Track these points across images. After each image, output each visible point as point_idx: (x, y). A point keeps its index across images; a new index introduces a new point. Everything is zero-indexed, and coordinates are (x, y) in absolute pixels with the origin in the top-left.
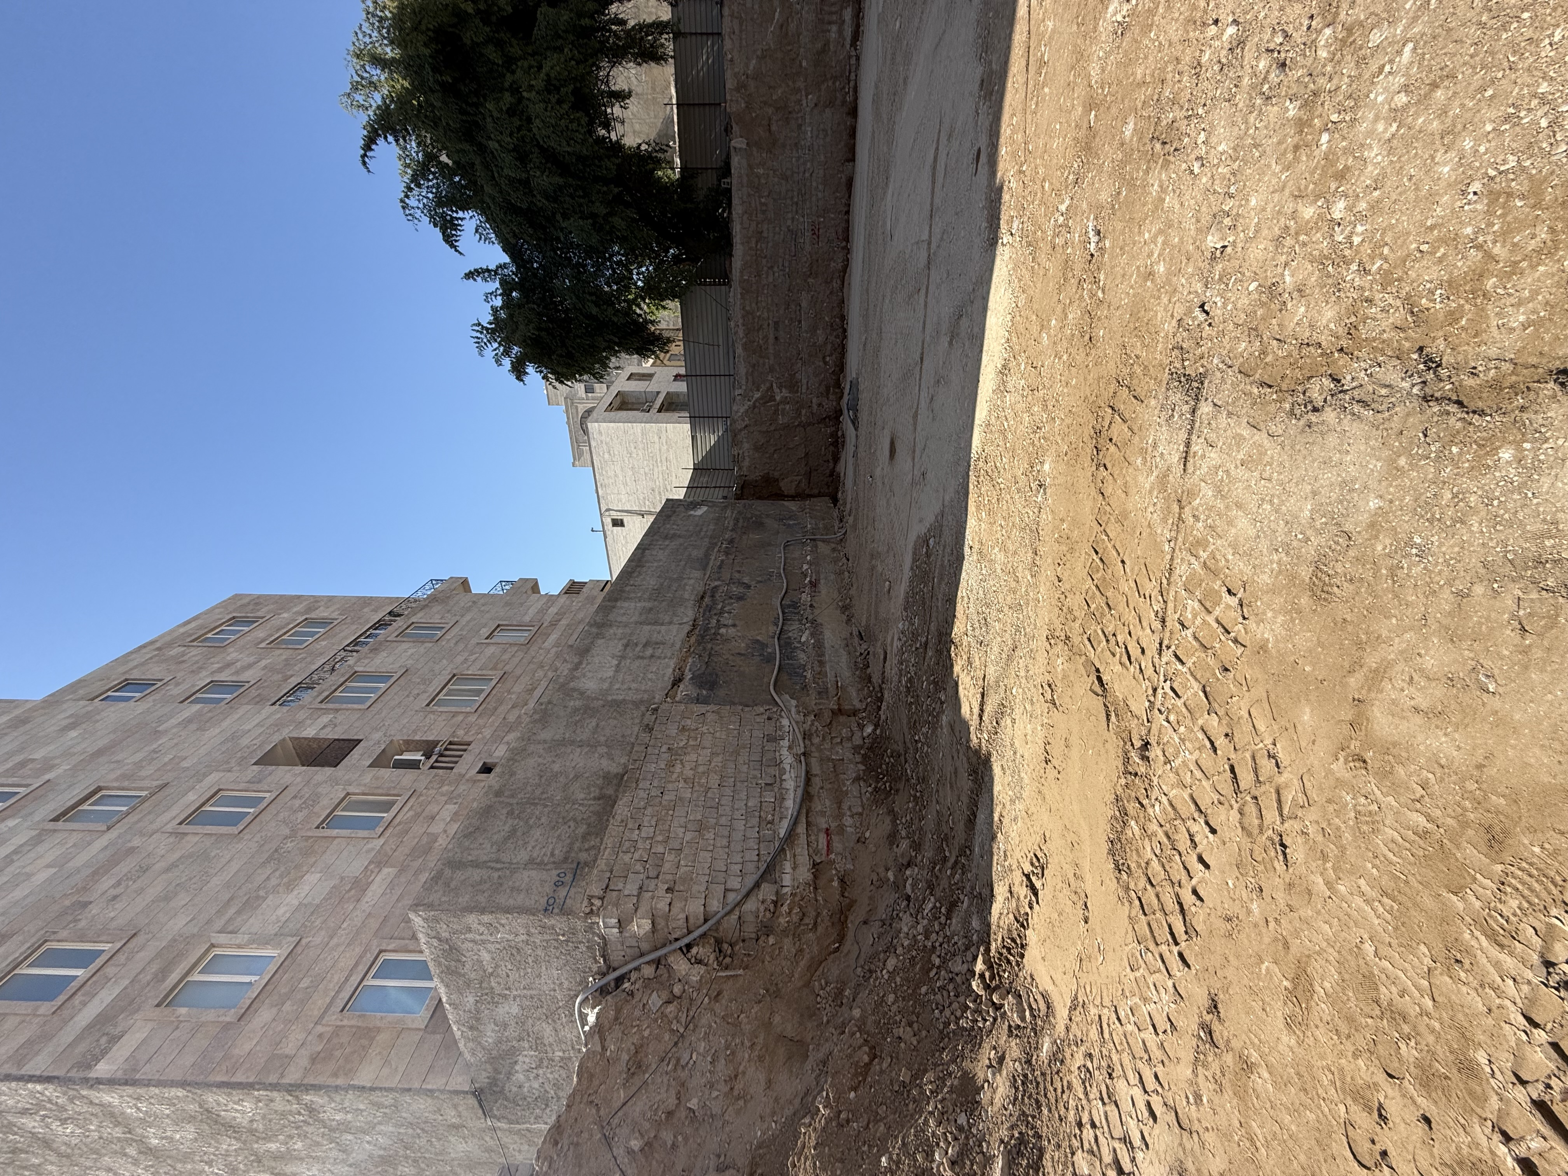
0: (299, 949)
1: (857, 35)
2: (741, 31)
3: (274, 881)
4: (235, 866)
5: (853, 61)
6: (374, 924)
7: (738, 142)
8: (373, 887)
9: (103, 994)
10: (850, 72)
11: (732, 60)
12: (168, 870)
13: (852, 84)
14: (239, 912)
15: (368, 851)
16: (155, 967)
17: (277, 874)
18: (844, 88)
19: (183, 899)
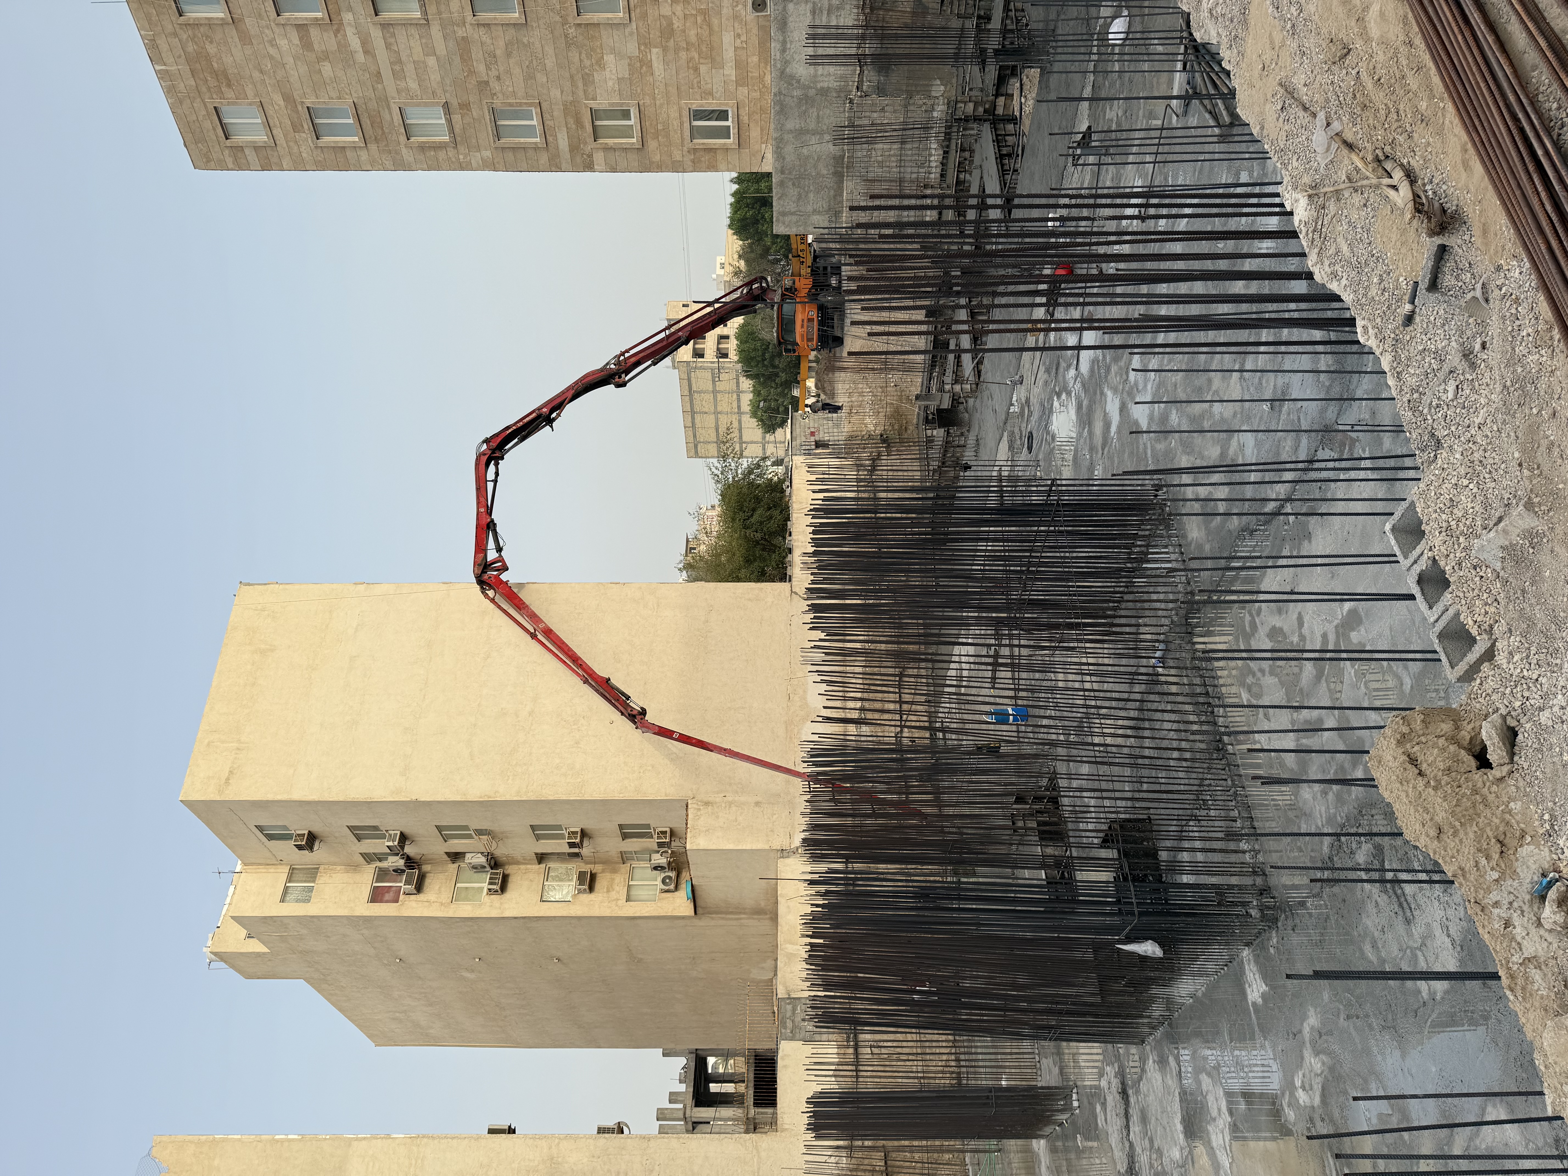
0: (642, 108)
3: (587, 63)
4: (550, 50)
6: (673, 90)
8: (655, 64)
9: (559, 136)
12: (509, 55)
14: (585, 85)
15: (631, 34)
16: (571, 121)
17: (583, 55)
19: (541, 78)
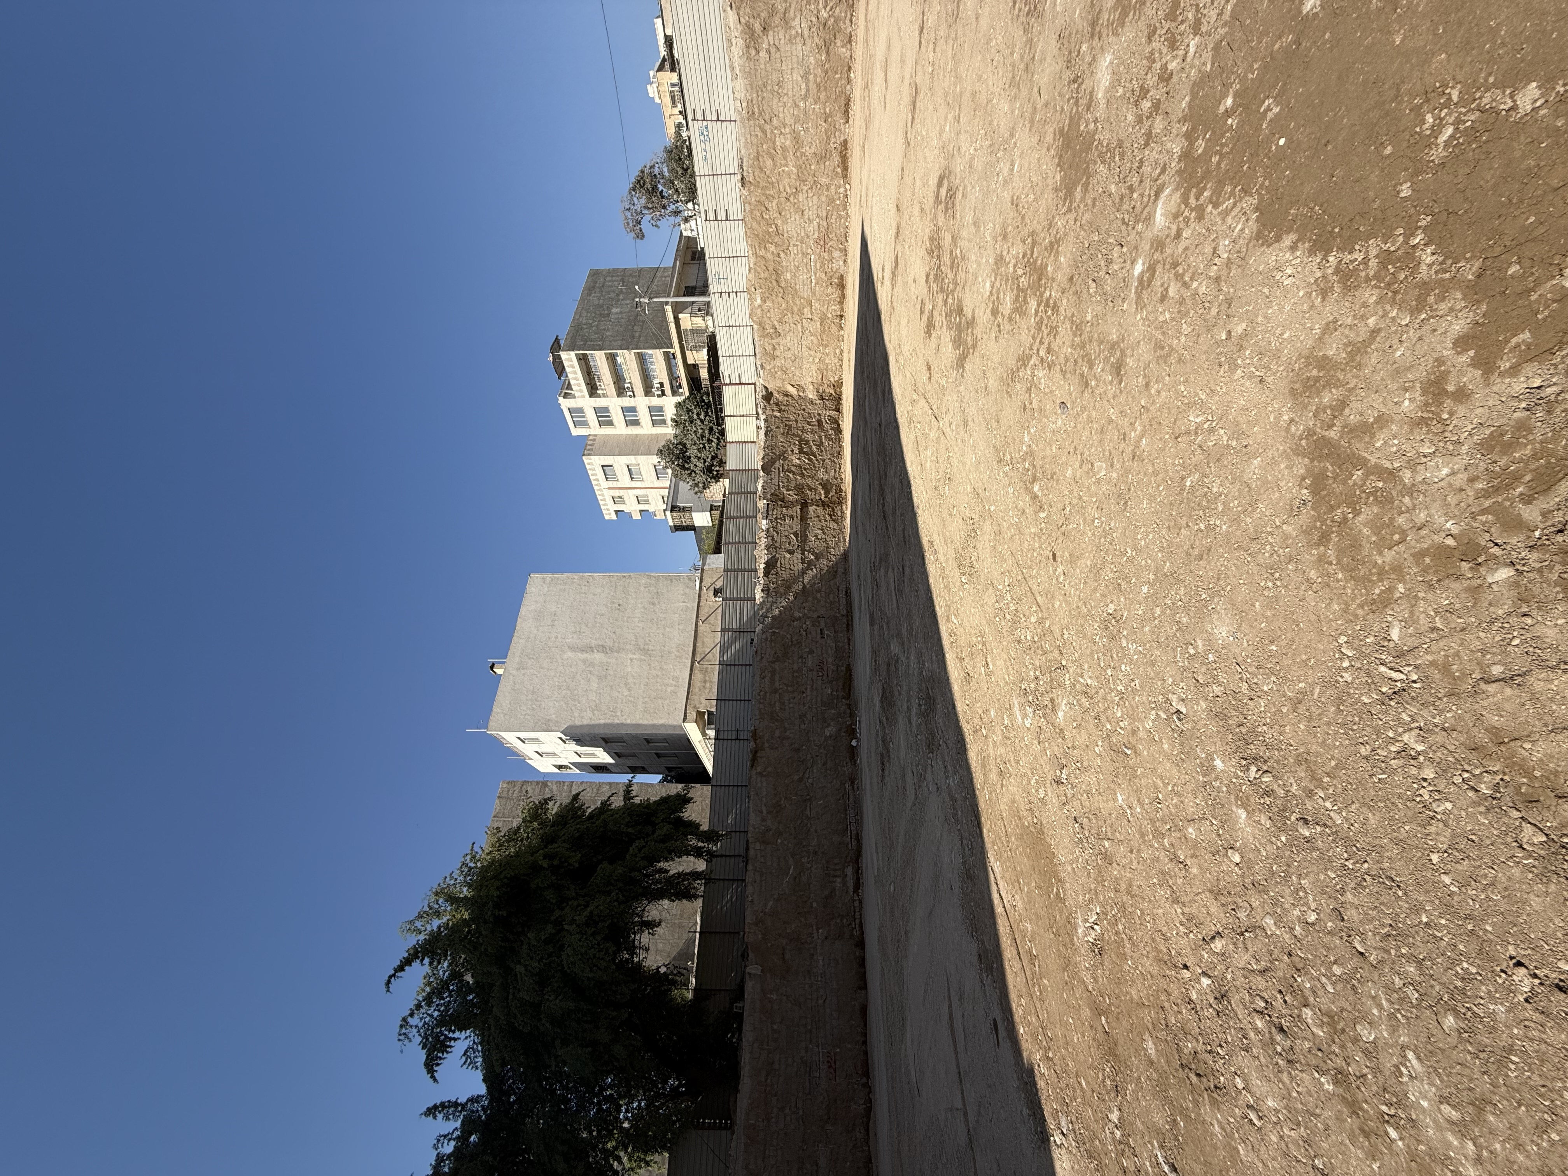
1: (857, 886)
2: (761, 881)
5: (857, 904)
7: (753, 969)
10: (855, 912)
11: (752, 901)
13: (857, 921)
18: (850, 924)
